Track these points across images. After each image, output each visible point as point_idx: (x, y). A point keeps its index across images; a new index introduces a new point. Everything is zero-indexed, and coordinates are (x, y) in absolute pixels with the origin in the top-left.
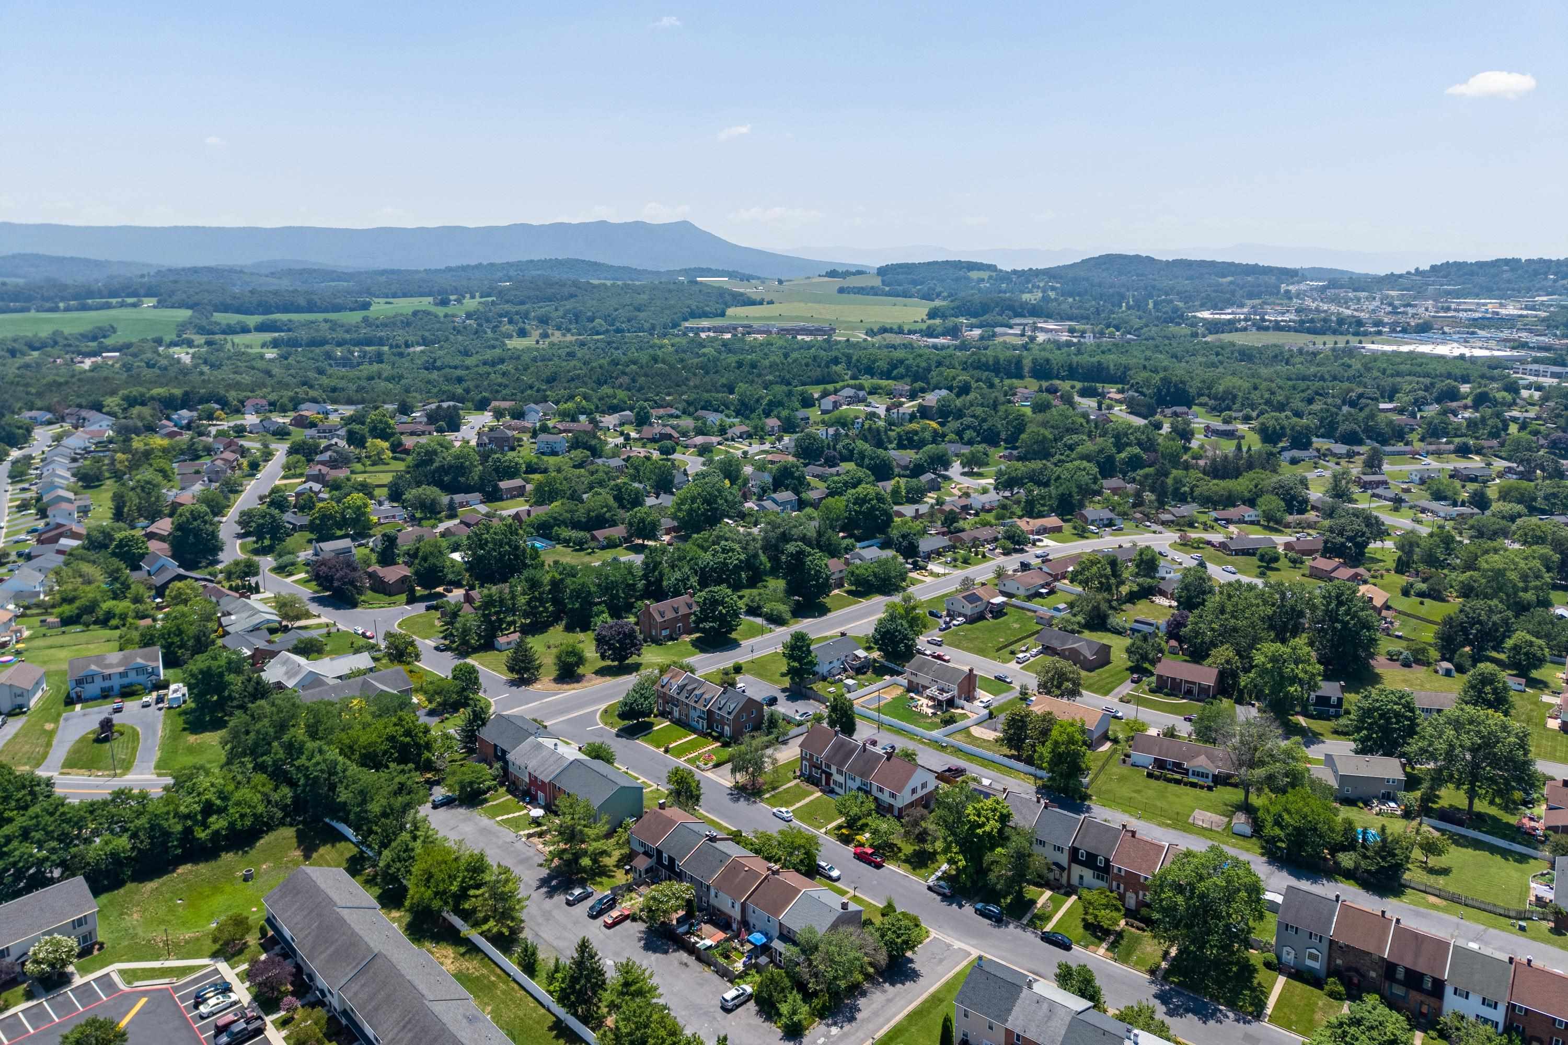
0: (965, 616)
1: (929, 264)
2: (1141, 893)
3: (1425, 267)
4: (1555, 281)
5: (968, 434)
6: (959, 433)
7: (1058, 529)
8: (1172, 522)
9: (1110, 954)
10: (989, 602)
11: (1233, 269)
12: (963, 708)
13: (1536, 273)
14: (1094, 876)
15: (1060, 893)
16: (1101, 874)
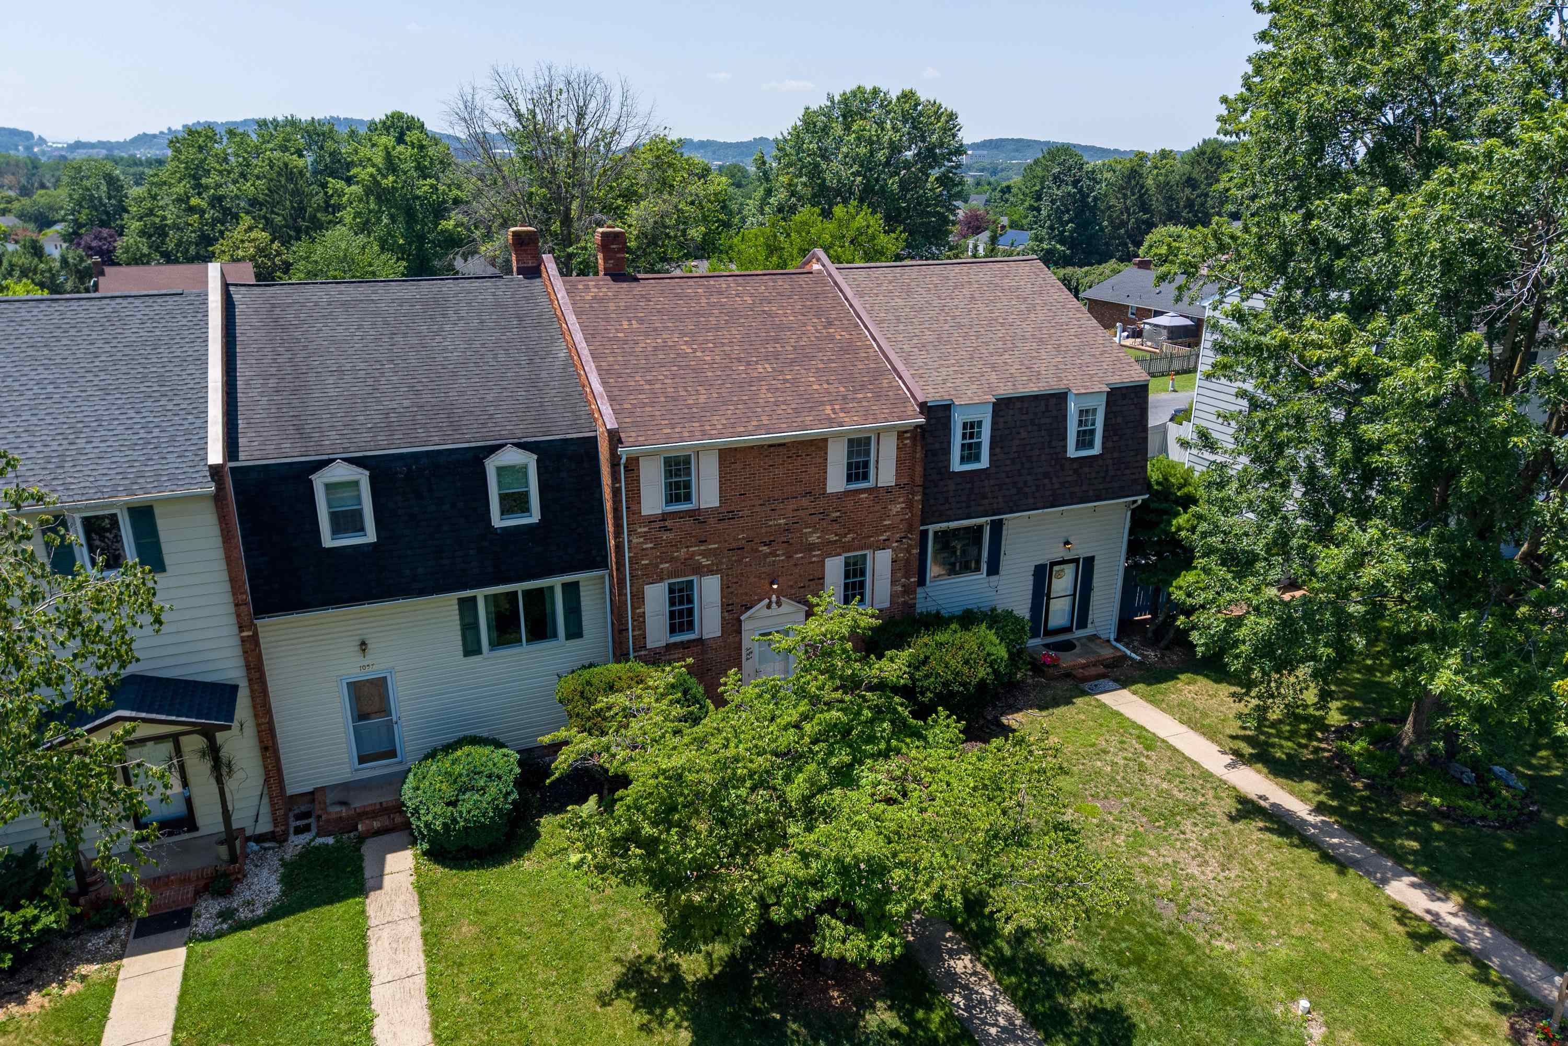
14: (469, 628)
15: (244, 914)
16: (519, 587)
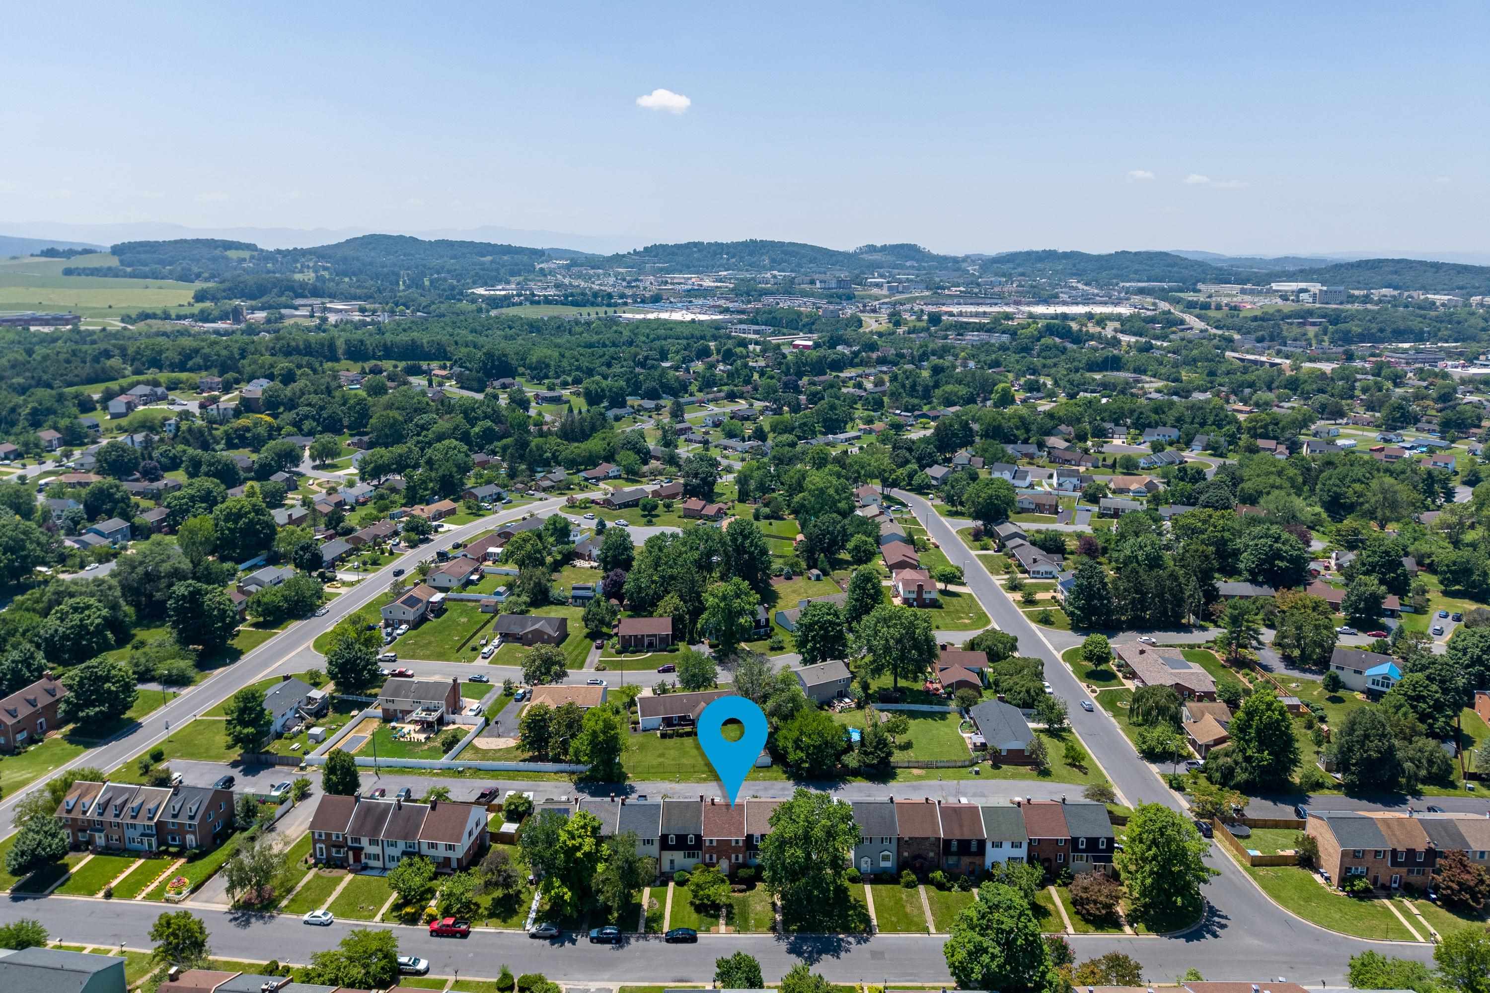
0: (407, 622)
1: (176, 242)
2: (733, 856)
3: (640, 249)
4: (728, 259)
5: (307, 425)
6: (297, 424)
7: (452, 512)
8: (553, 487)
9: (732, 928)
10: (428, 602)
12: (454, 723)
13: (715, 253)
14: (685, 855)
15: (657, 886)
16: (692, 852)
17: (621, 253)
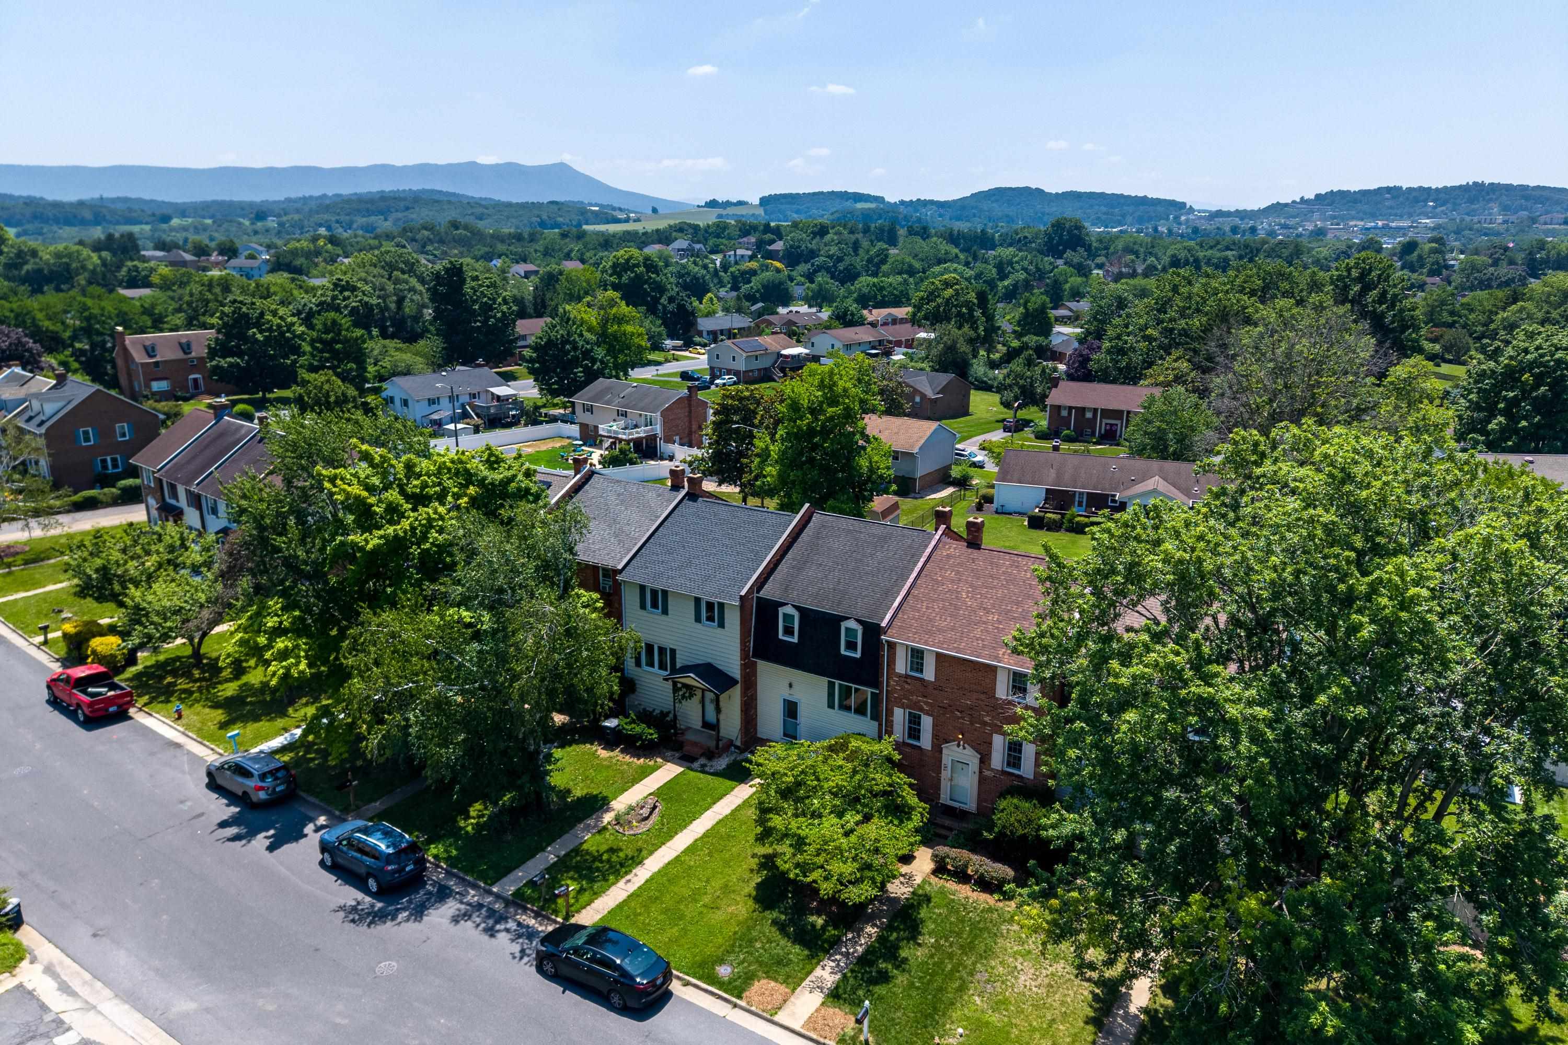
0: (736, 373)
2: (999, 738)
3: (1310, 195)
4: (1434, 207)
5: (820, 278)
10: (779, 355)
11: (1122, 201)
12: (671, 458)
13: (1416, 200)
14: (831, 695)
15: (707, 769)
16: (854, 686)
17: (1282, 201)
